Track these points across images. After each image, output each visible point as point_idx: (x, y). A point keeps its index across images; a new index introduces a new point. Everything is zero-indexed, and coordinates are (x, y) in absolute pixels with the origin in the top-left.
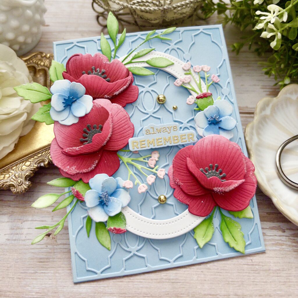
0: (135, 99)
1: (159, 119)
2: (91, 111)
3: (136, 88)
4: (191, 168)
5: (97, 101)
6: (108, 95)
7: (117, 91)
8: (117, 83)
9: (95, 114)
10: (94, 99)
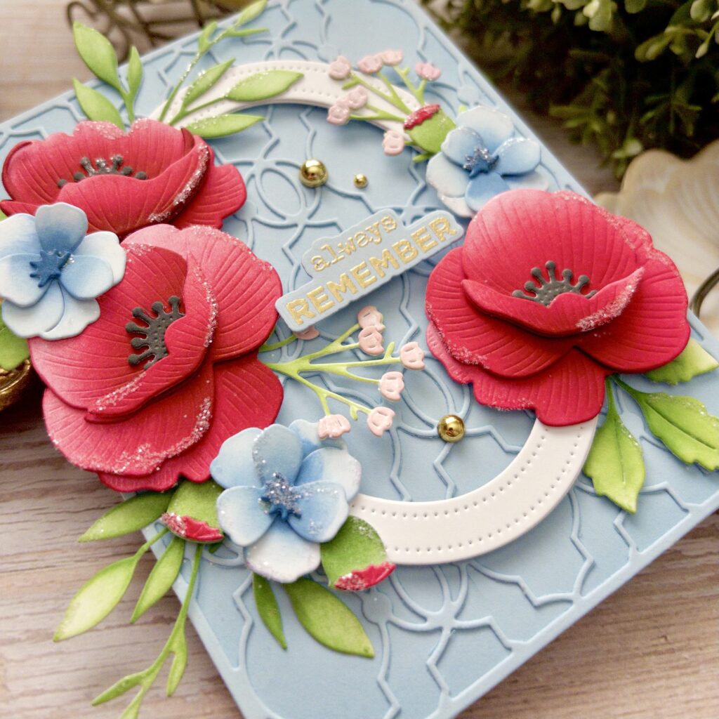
0: (241, 199)
1: (333, 224)
2: (126, 270)
3: (230, 171)
4: (486, 303)
5: (131, 238)
6: (159, 212)
7: (181, 191)
8: (170, 172)
9: (143, 274)
10: (122, 237)
